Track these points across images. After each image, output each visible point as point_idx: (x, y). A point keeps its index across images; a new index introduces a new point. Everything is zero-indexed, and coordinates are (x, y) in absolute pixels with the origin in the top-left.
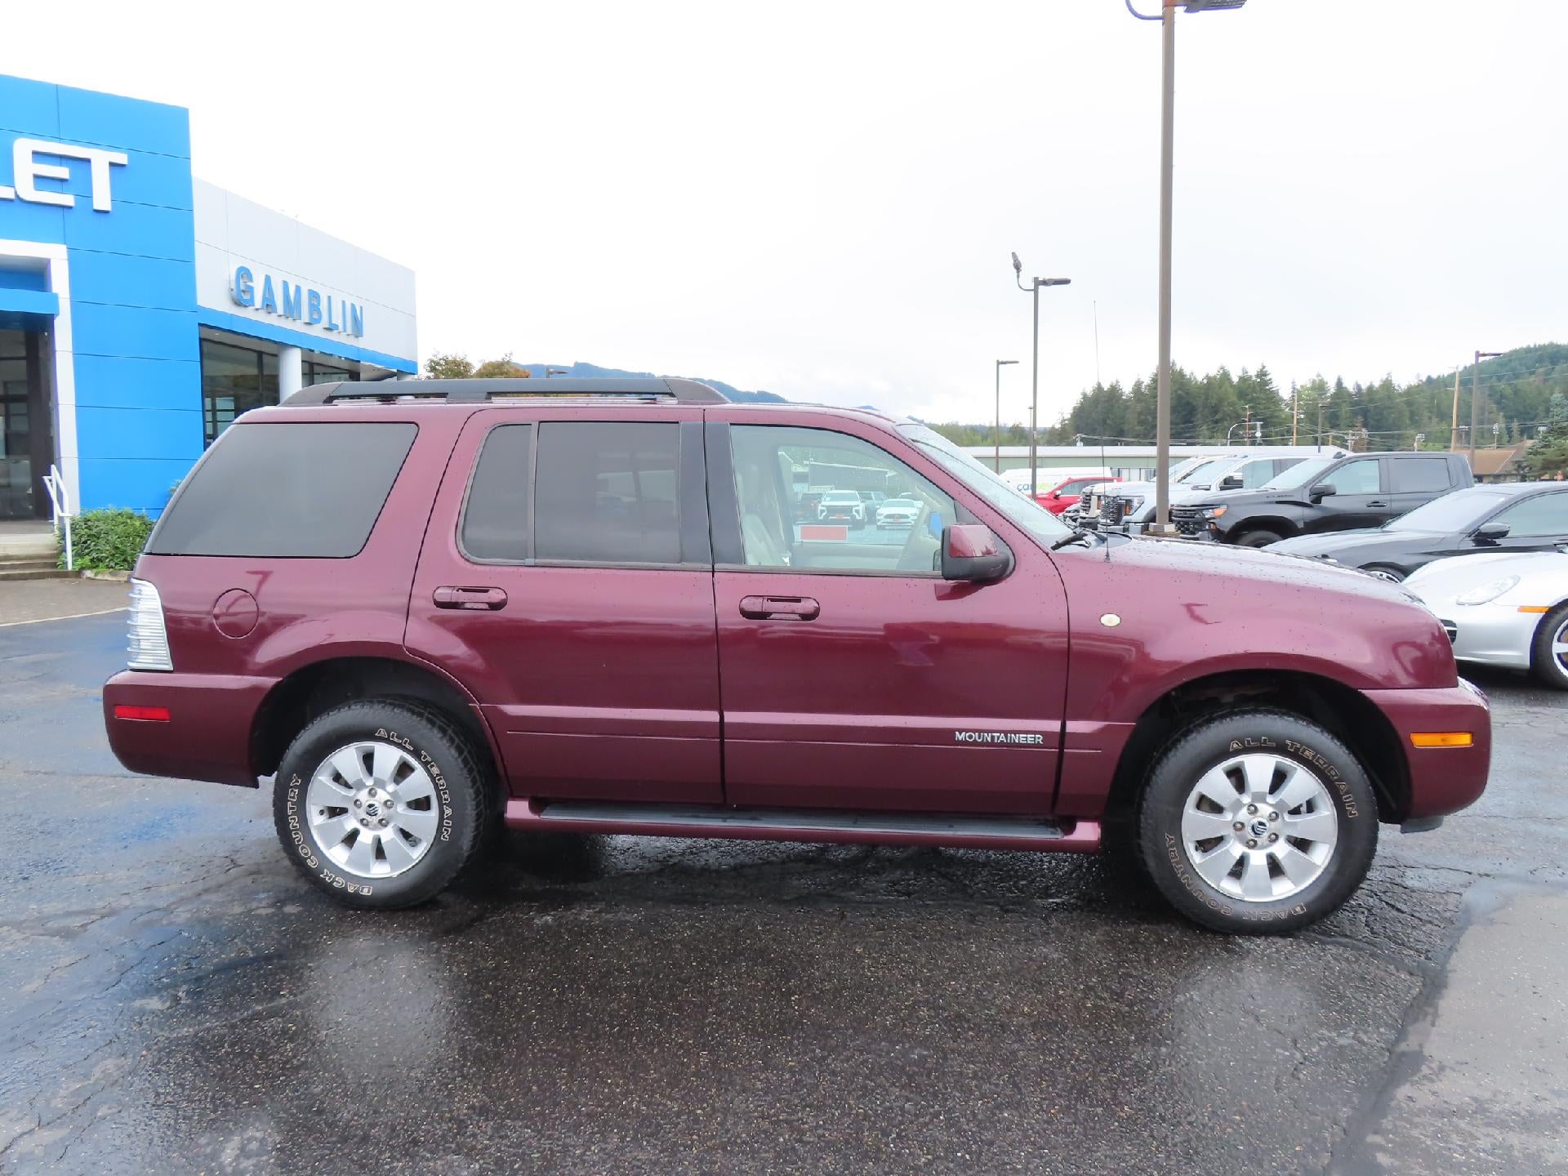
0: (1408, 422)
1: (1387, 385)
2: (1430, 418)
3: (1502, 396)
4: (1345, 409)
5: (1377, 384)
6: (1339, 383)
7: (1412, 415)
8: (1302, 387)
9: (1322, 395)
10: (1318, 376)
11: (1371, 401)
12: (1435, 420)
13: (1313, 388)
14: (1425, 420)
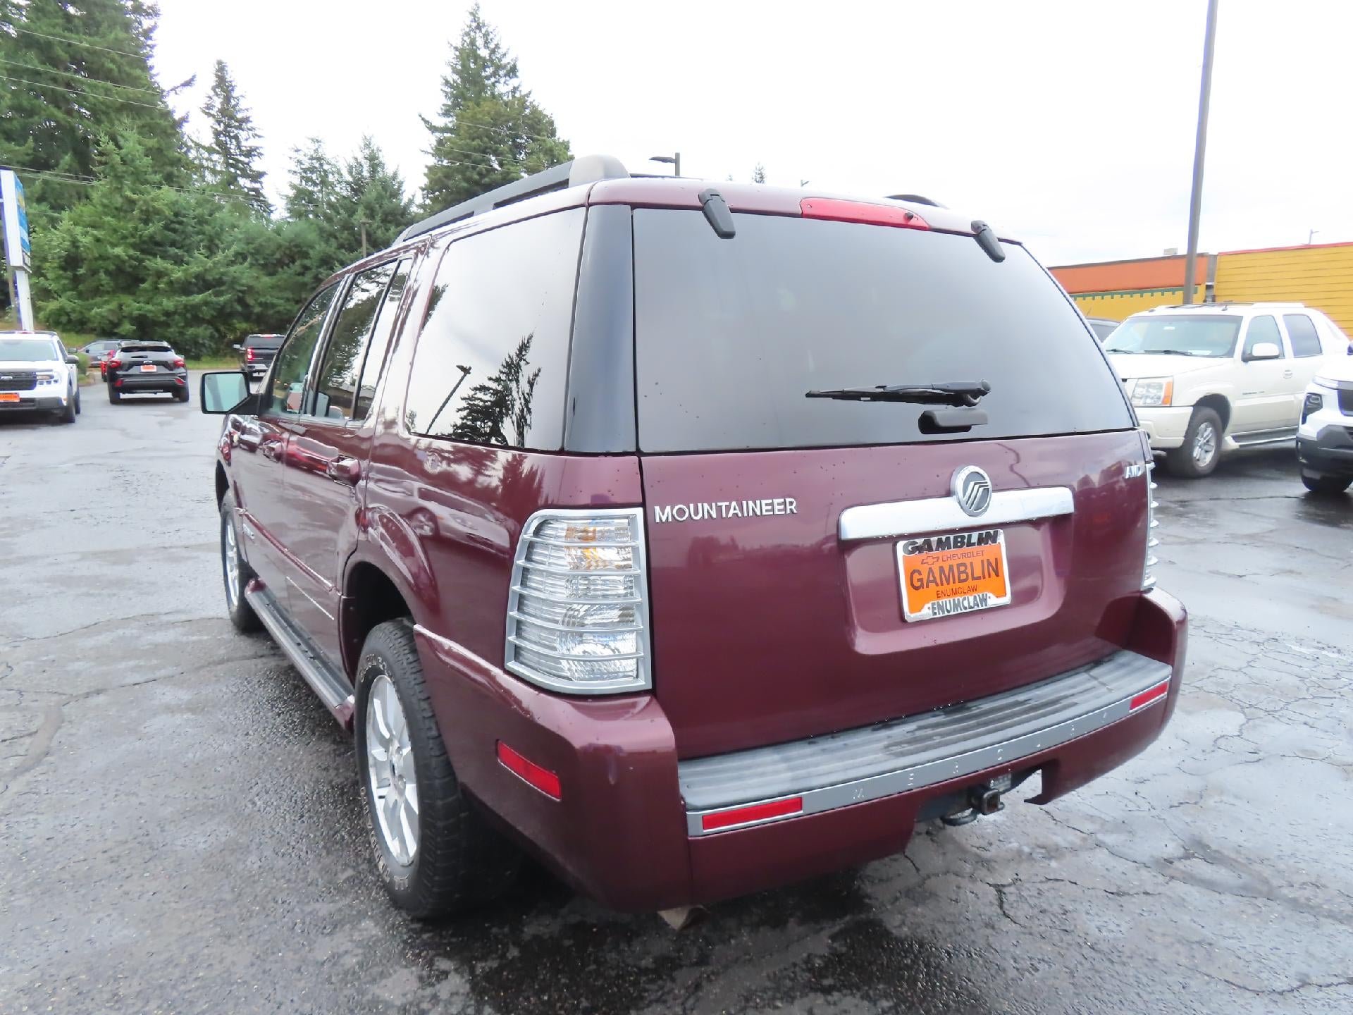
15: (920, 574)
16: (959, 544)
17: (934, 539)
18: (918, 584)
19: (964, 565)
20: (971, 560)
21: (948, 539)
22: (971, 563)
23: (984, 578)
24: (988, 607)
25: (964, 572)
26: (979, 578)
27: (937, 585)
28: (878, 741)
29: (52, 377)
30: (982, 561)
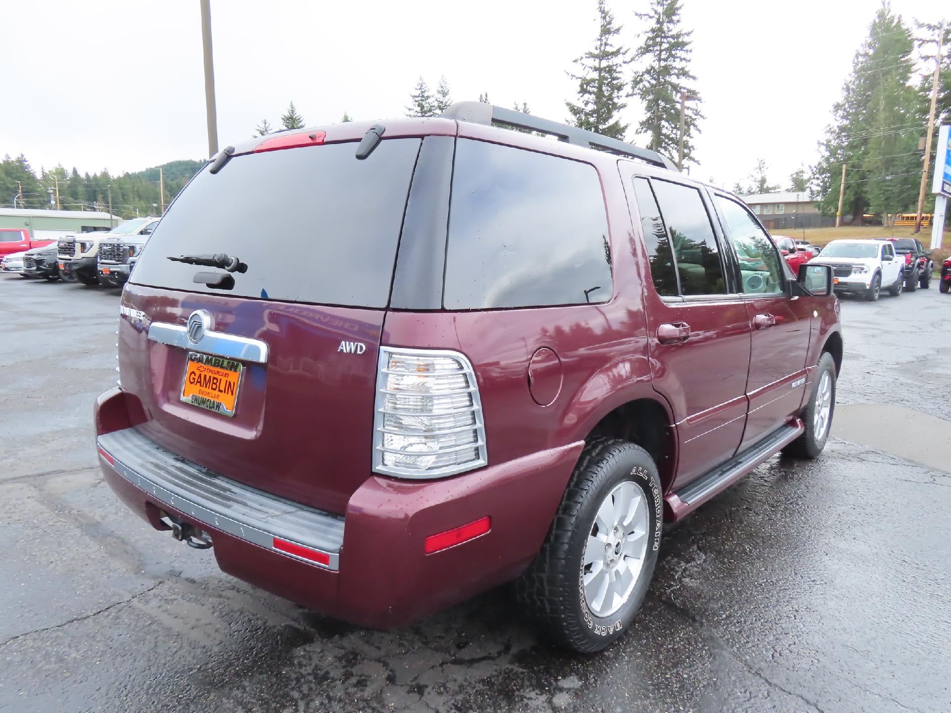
0: (121, 199)
1: (105, 175)
2: (134, 198)
3: (171, 187)
4: (81, 189)
5: (98, 174)
6: (75, 172)
7: (123, 195)
8: (50, 171)
9: (63, 178)
10: (59, 166)
11: (97, 185)
12: (137, 199)
13: (56, 174)
14: (131, 199)
15: (195, 375)
16: (217, 365)
17: (205, 357)
18: (192, 381)
19: (217, 379)
20: (221, 377)
21: (211, 359)
22: (221, 379)
23: (225, 392)
24: (219, 412)
25: (215, 384)
26: (221, 391)
27: (201, 386)
28: (154, 456)
29: (863, 269)
30: (227, 381)
